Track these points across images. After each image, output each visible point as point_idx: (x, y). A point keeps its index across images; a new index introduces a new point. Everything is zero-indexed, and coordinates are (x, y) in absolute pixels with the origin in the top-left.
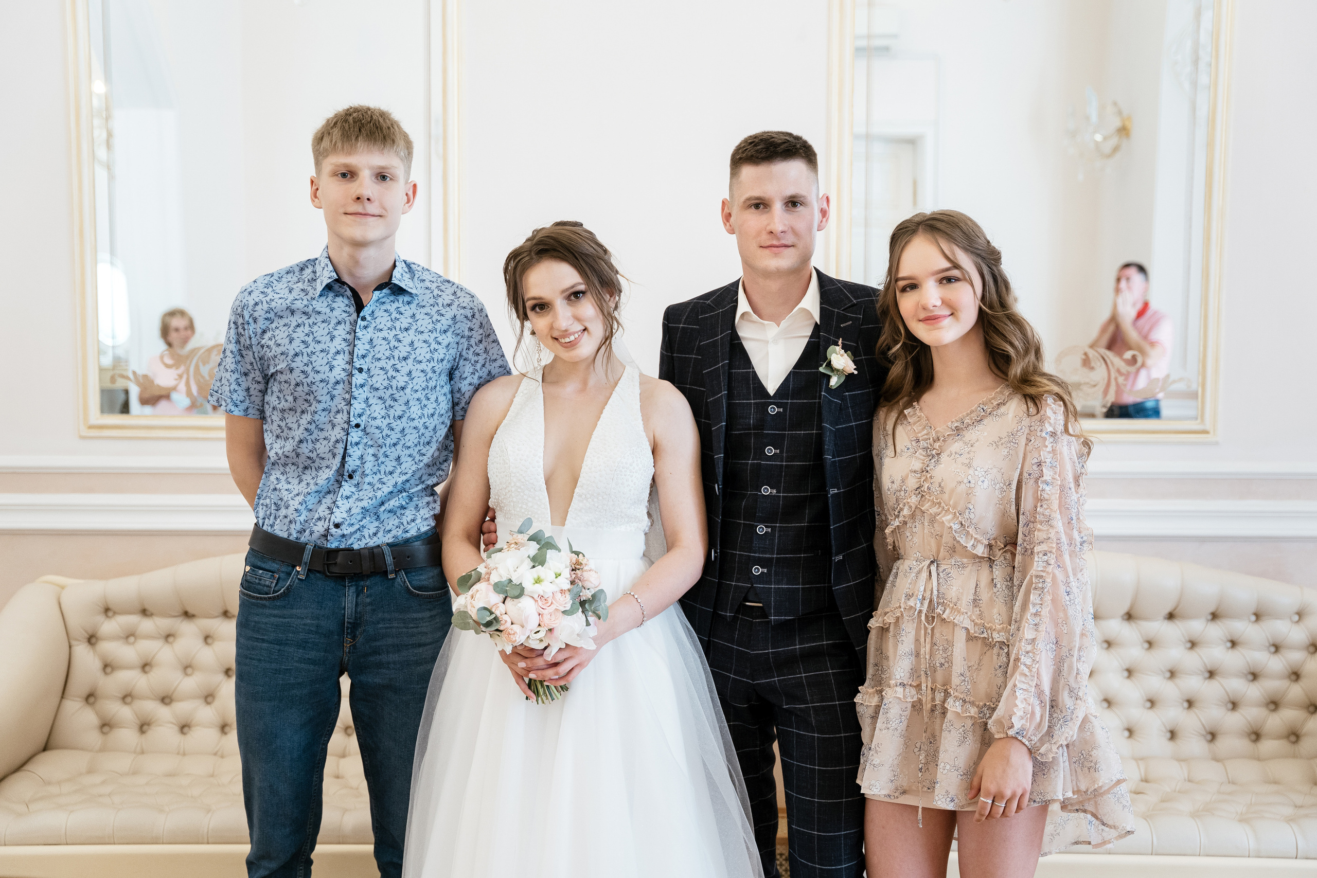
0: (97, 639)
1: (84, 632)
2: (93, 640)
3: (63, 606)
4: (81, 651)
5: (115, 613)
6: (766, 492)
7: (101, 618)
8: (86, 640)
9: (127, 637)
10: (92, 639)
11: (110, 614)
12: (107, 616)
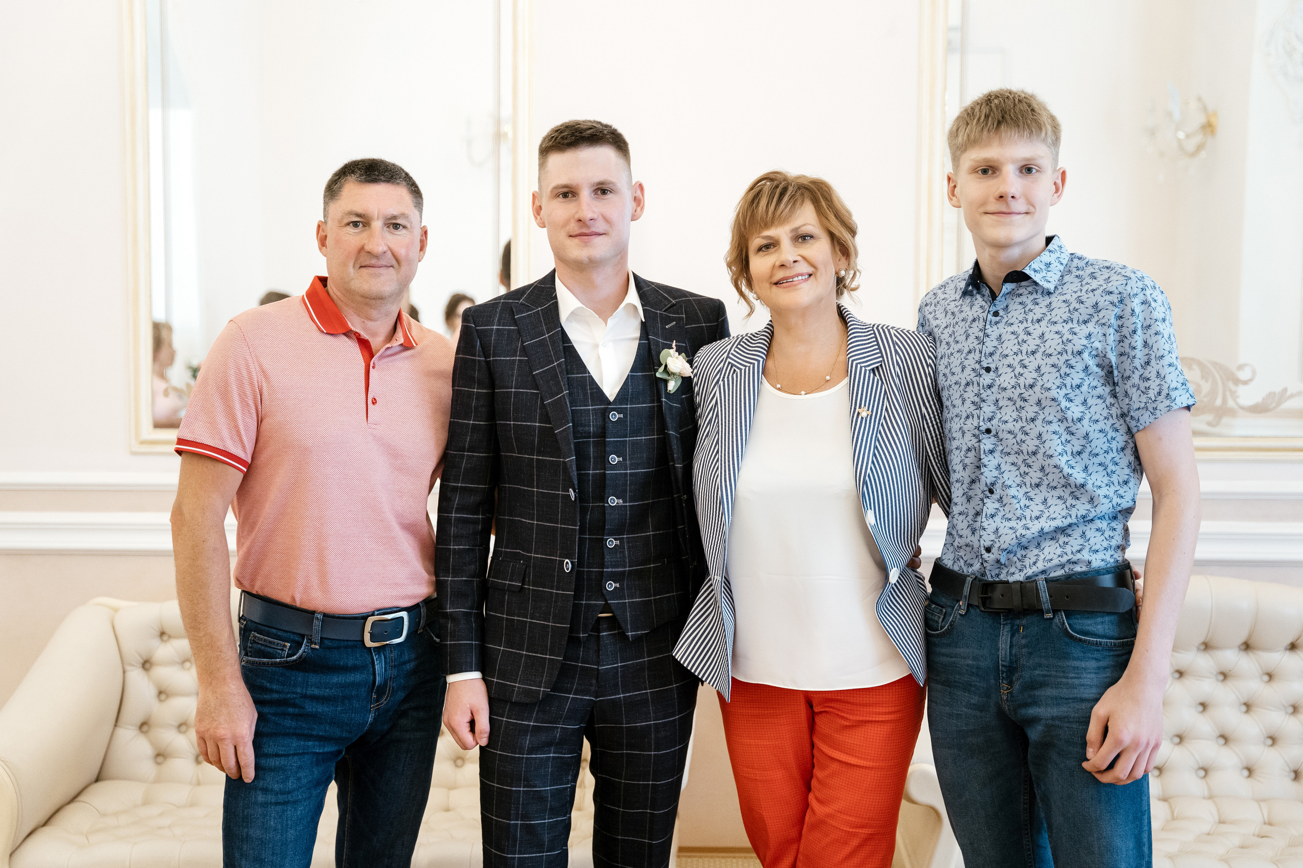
0: (151, 664)
1: (140, 659)
2: (147, 666)
3: (117, 630)
4: (136, 676)
5: (170, 637)
6: (613, 503)
7: (156, 642)
8: (141, 665)
9: (183, 662)
10: (146, 664)
11: (165, 638)
12: (162, 640)
